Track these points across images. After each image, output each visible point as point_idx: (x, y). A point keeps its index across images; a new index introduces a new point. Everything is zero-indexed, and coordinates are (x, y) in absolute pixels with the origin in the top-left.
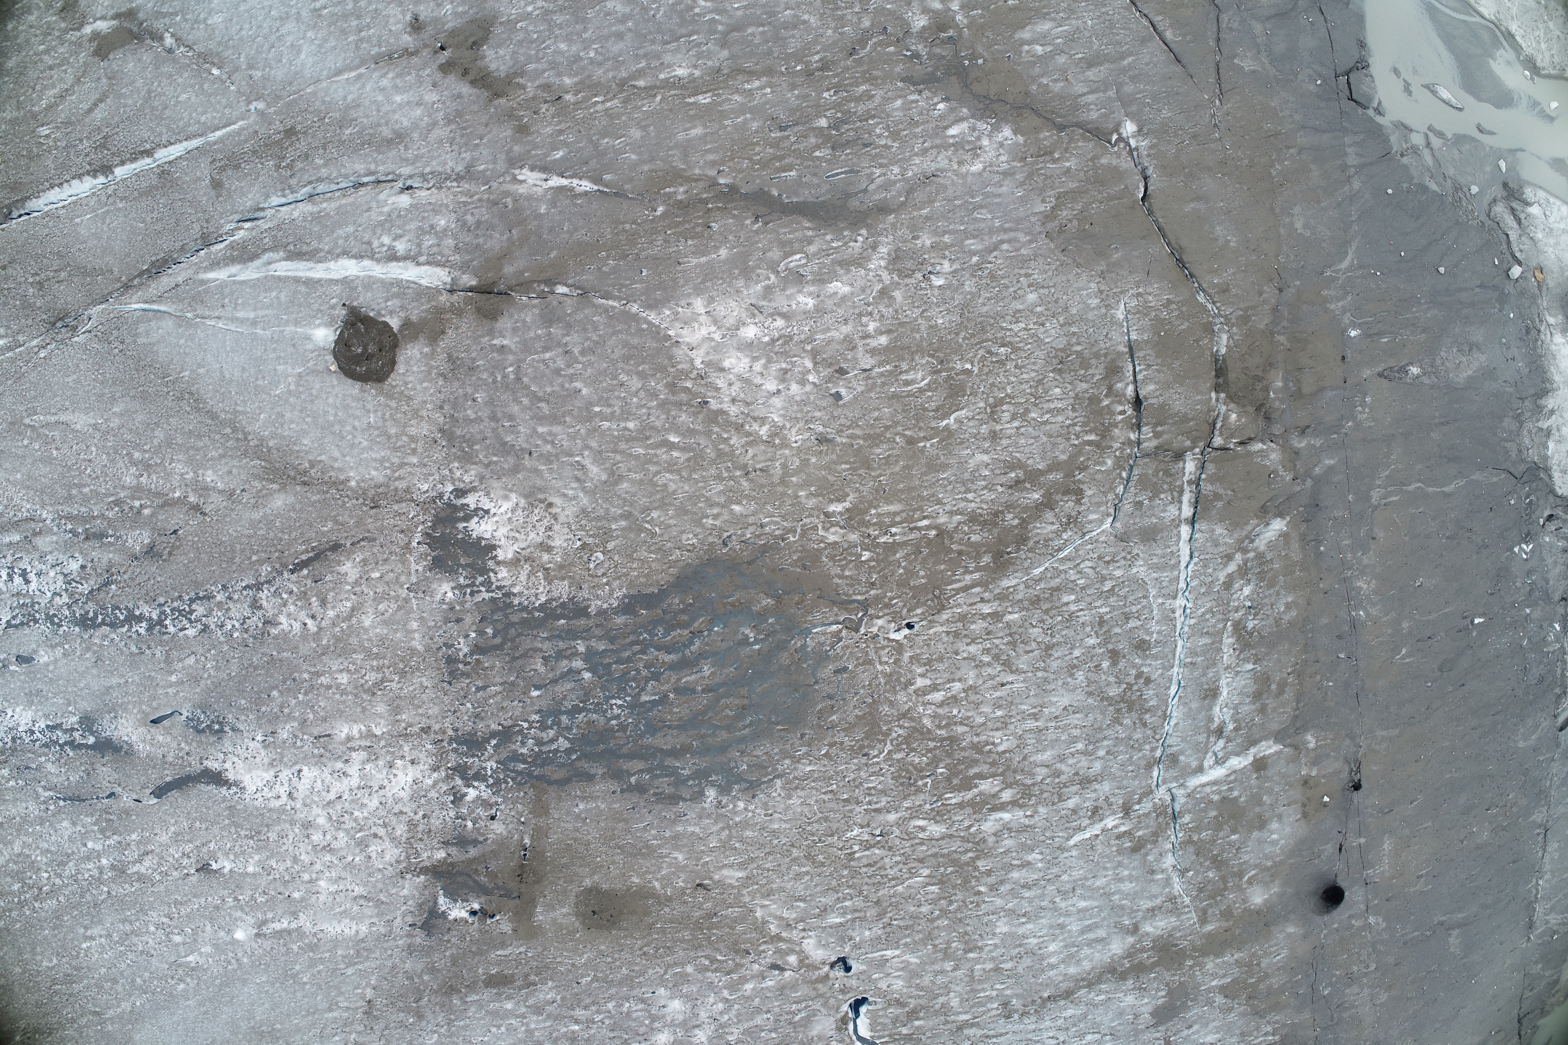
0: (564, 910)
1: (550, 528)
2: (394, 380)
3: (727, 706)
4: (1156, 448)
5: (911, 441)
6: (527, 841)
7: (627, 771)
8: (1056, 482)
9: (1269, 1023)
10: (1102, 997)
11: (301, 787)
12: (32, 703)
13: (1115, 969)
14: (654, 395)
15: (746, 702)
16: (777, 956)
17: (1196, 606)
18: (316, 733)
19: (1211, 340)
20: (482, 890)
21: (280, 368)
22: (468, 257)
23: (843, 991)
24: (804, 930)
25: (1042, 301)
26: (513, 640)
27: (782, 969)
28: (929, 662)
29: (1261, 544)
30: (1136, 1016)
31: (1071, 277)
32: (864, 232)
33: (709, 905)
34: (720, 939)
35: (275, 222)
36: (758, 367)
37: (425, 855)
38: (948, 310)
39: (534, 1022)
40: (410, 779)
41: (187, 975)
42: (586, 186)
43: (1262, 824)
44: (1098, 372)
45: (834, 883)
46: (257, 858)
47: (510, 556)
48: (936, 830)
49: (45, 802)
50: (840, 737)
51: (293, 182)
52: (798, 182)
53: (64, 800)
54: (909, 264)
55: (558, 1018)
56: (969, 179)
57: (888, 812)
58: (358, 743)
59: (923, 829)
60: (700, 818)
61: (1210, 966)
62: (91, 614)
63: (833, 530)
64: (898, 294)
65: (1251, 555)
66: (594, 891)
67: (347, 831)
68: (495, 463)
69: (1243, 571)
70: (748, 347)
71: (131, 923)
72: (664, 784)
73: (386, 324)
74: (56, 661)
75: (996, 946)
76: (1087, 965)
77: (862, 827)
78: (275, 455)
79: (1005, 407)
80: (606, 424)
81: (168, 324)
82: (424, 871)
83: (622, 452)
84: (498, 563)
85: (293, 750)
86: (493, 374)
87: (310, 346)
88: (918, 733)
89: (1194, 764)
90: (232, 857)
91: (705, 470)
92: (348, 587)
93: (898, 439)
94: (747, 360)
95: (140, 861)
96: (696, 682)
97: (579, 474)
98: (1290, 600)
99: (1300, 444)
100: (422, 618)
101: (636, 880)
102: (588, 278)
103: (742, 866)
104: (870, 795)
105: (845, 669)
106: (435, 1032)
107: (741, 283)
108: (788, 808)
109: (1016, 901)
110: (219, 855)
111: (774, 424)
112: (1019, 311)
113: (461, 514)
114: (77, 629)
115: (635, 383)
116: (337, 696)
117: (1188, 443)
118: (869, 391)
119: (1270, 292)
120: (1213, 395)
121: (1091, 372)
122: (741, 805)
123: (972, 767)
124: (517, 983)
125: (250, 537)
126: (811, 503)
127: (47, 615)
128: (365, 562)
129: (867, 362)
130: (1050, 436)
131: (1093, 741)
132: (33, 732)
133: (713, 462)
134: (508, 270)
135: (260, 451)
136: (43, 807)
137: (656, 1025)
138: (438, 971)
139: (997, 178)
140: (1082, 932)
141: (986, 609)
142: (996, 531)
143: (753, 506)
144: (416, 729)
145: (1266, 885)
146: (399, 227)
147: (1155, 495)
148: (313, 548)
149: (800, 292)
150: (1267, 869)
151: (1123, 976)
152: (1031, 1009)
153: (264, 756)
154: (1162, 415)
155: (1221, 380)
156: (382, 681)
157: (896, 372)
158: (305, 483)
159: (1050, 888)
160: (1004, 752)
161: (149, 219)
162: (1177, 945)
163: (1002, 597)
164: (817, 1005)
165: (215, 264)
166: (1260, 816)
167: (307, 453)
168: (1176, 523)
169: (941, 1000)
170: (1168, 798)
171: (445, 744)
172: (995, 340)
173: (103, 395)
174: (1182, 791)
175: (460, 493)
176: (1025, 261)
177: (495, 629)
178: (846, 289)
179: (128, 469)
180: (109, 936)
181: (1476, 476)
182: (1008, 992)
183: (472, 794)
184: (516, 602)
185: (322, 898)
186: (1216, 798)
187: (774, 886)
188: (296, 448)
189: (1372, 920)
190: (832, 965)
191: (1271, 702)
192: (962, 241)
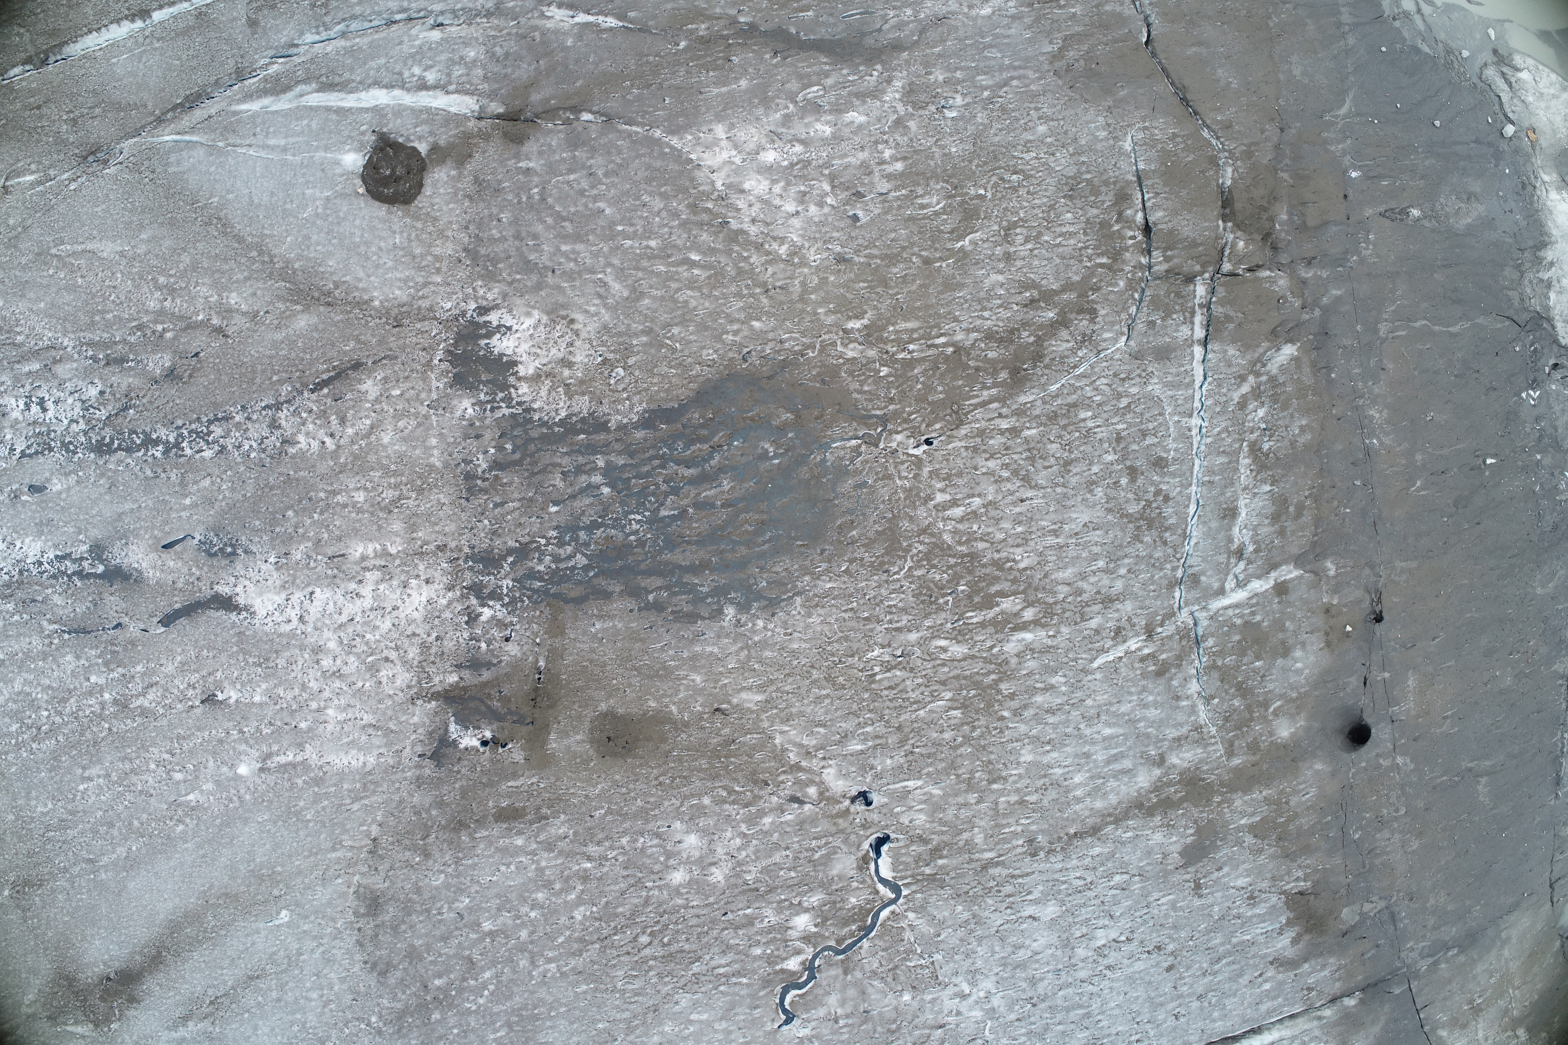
0: (578, 737)
1: (571, 344)
2: (421, 202)
3: (747, 522)
4: (1167, 271)
5: (927, 262)
6: (542, 663)
7: (645, 589)
8: (1070, 302)
9: (1300, 867)
10: (1130, 834)
11: (312, 610)
12: (41, 533)
13: (1142, 804)
14: (676, 215)
15: (765, 517)
16: (796, 787)
17: (1212, 426)
18: (330, 554)
19: (1217, 172)
20: (495, 716)
21: (309, 192)
22: (496, 86)
23: (864, 826)
24: (824, 758)
25: (1051, 132)
26: (532, 455)
27: (801, 802)
28: (948, 477)
29: (1273, 367)
30: (1165, 856)
31: (1079, 111)
32: (879, 67)
33: (726, 731)
34: (738, 768)
35: (309, 56)
36: (777, 189)
37: (437, 680)
38: (961, 139)
39: (545, 859)
40: (424, 599)
41: (187, 815)
42: (611, 22)
43: (1286, 652)
44: (1108, 199)
45: (855, 707)
46: (264, 686)
47: (531, 371)
48: (958, 650)
49: (49, 636)
50: (860, 553)
51: (327, 19)
52: (815, 21)
53: (69, 633)
54: (923, 97)
55: (569, 855)
56: (979, 21)
57: (910, 631)
58: (373, 562)
59: (944, 650)
60: (719, 637)
61: (1238, 803)
62: (107, 440)
63: (851, 346)
64: (912, 124)
65: (1264, 378)
66: (609, 716)
67: (358, 656)
68: (519, 281)
69: (1256, 393)
70: (767, 170)
71: (131, 761)
72: (682, 602)
73: (414, 149)
74: (69, 489)
75: (1020, 776)
76: (1113, 799)
77: (883, 647)
78: (300, 276)
79: (1018, 231)
80: (629, 243)
81: (200, 152)
82: (436, 696)
83: (644, 270)
84: (519, 379)
85: (306, 571)
86: (518, 195)
87: (338, 171)
88: (938, 549)
89: (1216, 585)
90: (238, 686)
91: (726, 287)
92: (368, 405)
93: (914, 259)
94: (767, 182)
95: (144, 694)
96: (715, 497)
97: (601, 291)
98: (1304, 423)
99: (1307, 274)
100: (441, 434)
101: (653, 704)
102: (612, 105)
103: (761, 689)
104: (891, 613)
105: (864, 484)
106: (442, 872)
107: (760, 111)
108: (808, 626)
109: (1040, 727)
110: (226, 684)
111: (793, 244)
112: (1030, 141)
113: (484, 331)
114: (92, 455)
115: (658, 204)
116: (353, 515)
117: (1198, 268)
118: (886, 213)
119: (1271, 130)
120: (1220, 222)
121: (1101, 198)
122: (760, 623)
123: (993, 584)
124: (529, 817)
125: (271, 357)
126: (830, 320)
127: (62, 443)
128: (386, 380)
129: (883, 186)
130: (1063, 258)
131: (1114, 559)
132: (40, 564)
133: (733, 279)
134: (535, 97)
135: (286, 273)
136: (47, 641)
137: (672, 862)
138: (447, 804)
139: (1005, 21)
140: (1108, 762)
141: (1004, 425)
142: (1012, 348)
143: (773, 322)
144: (432, 547)
145: (1292, 717)
146: (430, 58)
147: (1168, 315)
148: (334, 368)
149: (817, 120)
150: (1293, 700)
151: (1150, 812)
152: (1058, 846)
153: (276, 578)
154: (1172, 241)
155: (1227, 211)
156: (399, 499)
157: (912, 197)
158: (328, 304)
159: (1075, 713)
160: (1025, 569)
161: (184, 57)
162: (1204, 780)
163: (1019, 413)
164: (838, 842)
165: (248, 97)
166: (1283, 643)
167: (332, 274)
168: (1190, 343)
169: (965, 836)
170: (1191, 623)
171: (461, 562)
172: (1007, 168)
173: (131, 222)
174: (1204, 614)
175: (483, 310)
176: (1035, 96)
177: (514, 445)
178: (862, 119)
179: (152, 294)
180: (108, 776)
181: (1480, 320)
182: (1034, 828)
183: (487, 613)
184: (536, 417)
185: (330, 727)
186: (1239, 622)
187: (794, 710)
188: (321, 269)
189: (1399, 760)
190: (853, 800)
191: (1289, 525)
192: (974, 77)
